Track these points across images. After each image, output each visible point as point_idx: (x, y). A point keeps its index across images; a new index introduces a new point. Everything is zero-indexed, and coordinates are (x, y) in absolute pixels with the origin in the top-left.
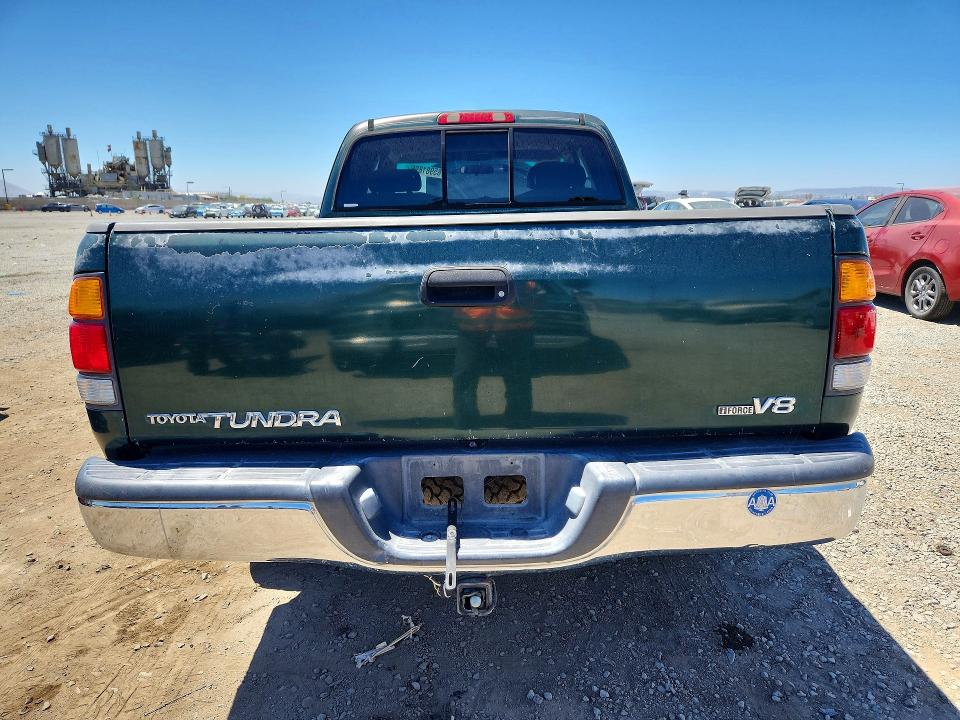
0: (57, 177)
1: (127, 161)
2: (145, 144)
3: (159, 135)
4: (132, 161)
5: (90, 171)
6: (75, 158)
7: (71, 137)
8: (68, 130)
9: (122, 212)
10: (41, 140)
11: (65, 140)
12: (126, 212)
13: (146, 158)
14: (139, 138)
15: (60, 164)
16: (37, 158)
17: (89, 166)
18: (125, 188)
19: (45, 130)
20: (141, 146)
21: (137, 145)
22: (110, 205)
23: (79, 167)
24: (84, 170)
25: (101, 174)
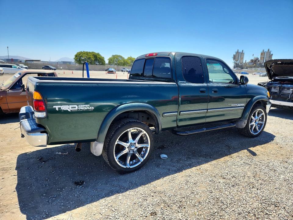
0: (236, 64)
1: (258, 59)
2: (265, 53)
3: (270, 50)
4: (259, 59)
5: (246, 62)
6: (243, 58)
7: (243, 53)
8: (243, 51)
9: (248, 74)
10: (235, 54)
11: (241, 53)
12: (249, 74)
13: (264, 58)
14: (263, 52)
15: (238, 60)
16: (233, 59)
17: (246, 61)
18: (254, 67)
19: (236, 51)
20: (263, 54)
21: (262, 54)
22: (245, 72)
23: (243, 61)
24: (244, 62)
25: (249, 63)
